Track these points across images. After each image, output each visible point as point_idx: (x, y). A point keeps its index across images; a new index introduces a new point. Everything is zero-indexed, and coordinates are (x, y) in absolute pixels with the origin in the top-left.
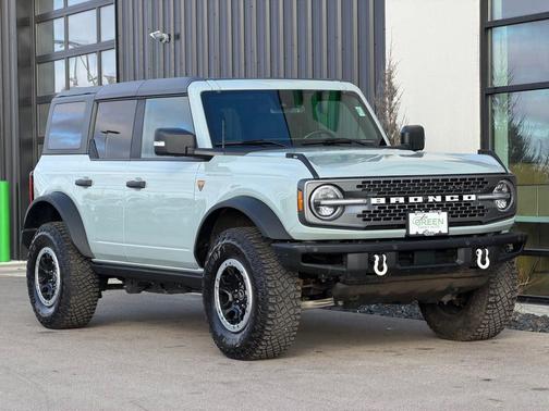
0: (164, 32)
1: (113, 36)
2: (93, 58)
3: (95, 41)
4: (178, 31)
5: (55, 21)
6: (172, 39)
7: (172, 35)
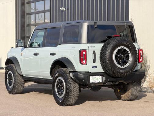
0: (64, 8)
1: (49, 8)
2: (43, 14)
3: (43, 10)
4: (68, 8)
5: (32, 4)
6: (66, 10)
7: (66, 8)
